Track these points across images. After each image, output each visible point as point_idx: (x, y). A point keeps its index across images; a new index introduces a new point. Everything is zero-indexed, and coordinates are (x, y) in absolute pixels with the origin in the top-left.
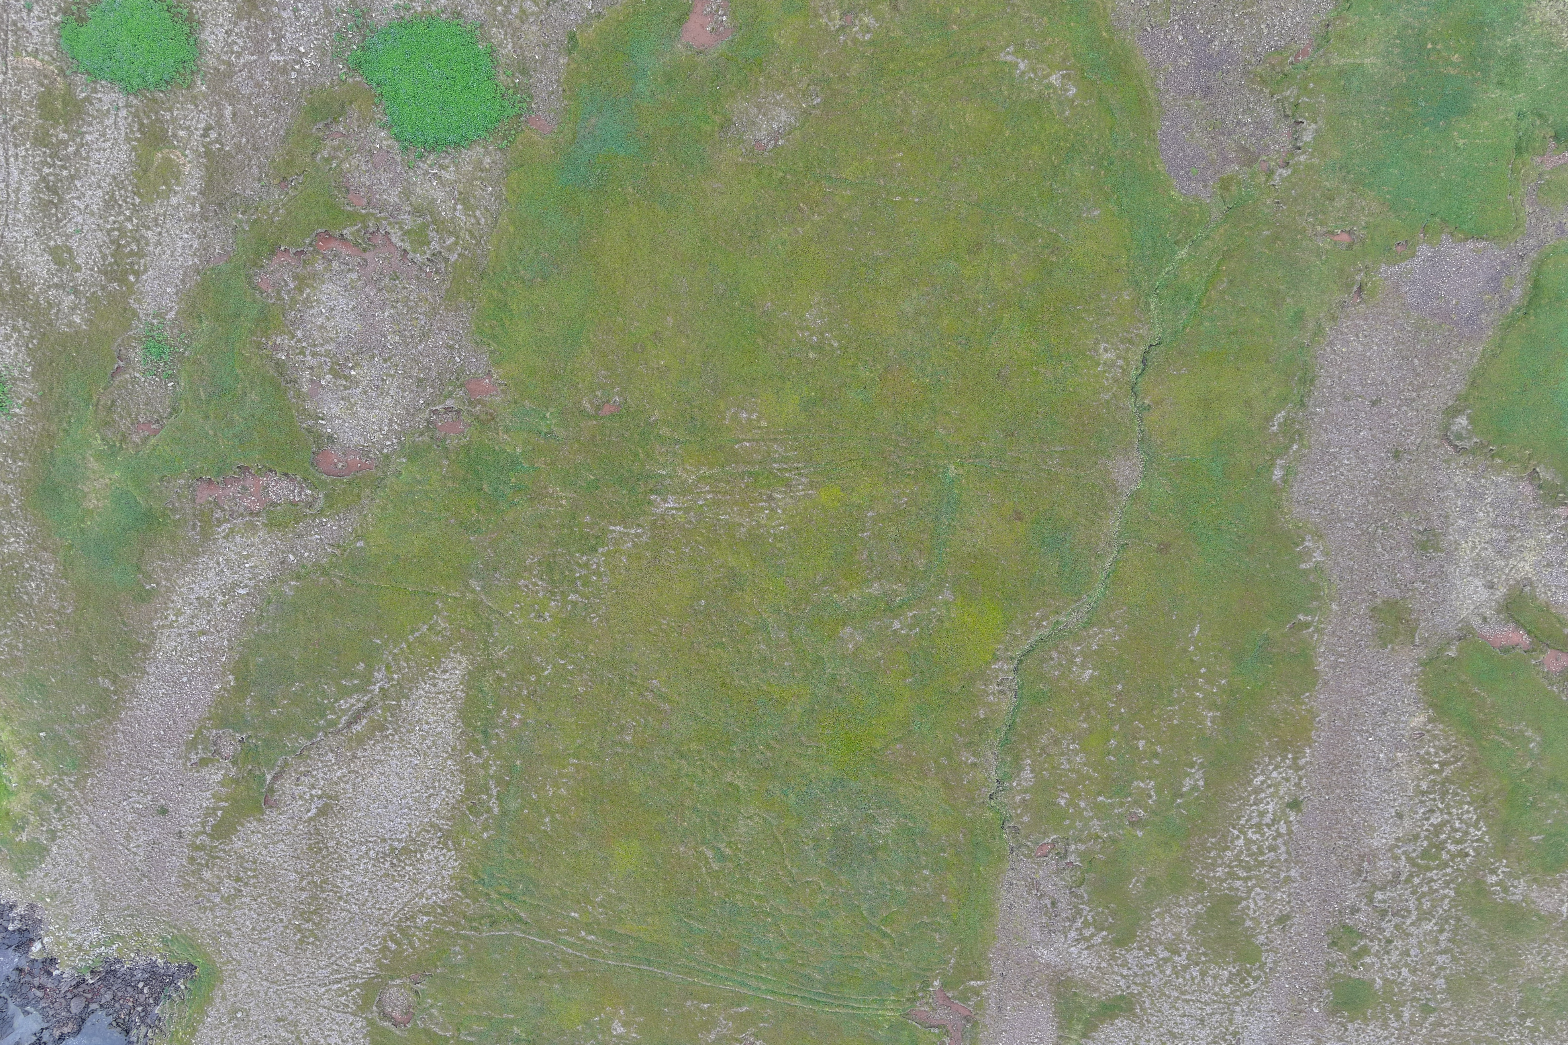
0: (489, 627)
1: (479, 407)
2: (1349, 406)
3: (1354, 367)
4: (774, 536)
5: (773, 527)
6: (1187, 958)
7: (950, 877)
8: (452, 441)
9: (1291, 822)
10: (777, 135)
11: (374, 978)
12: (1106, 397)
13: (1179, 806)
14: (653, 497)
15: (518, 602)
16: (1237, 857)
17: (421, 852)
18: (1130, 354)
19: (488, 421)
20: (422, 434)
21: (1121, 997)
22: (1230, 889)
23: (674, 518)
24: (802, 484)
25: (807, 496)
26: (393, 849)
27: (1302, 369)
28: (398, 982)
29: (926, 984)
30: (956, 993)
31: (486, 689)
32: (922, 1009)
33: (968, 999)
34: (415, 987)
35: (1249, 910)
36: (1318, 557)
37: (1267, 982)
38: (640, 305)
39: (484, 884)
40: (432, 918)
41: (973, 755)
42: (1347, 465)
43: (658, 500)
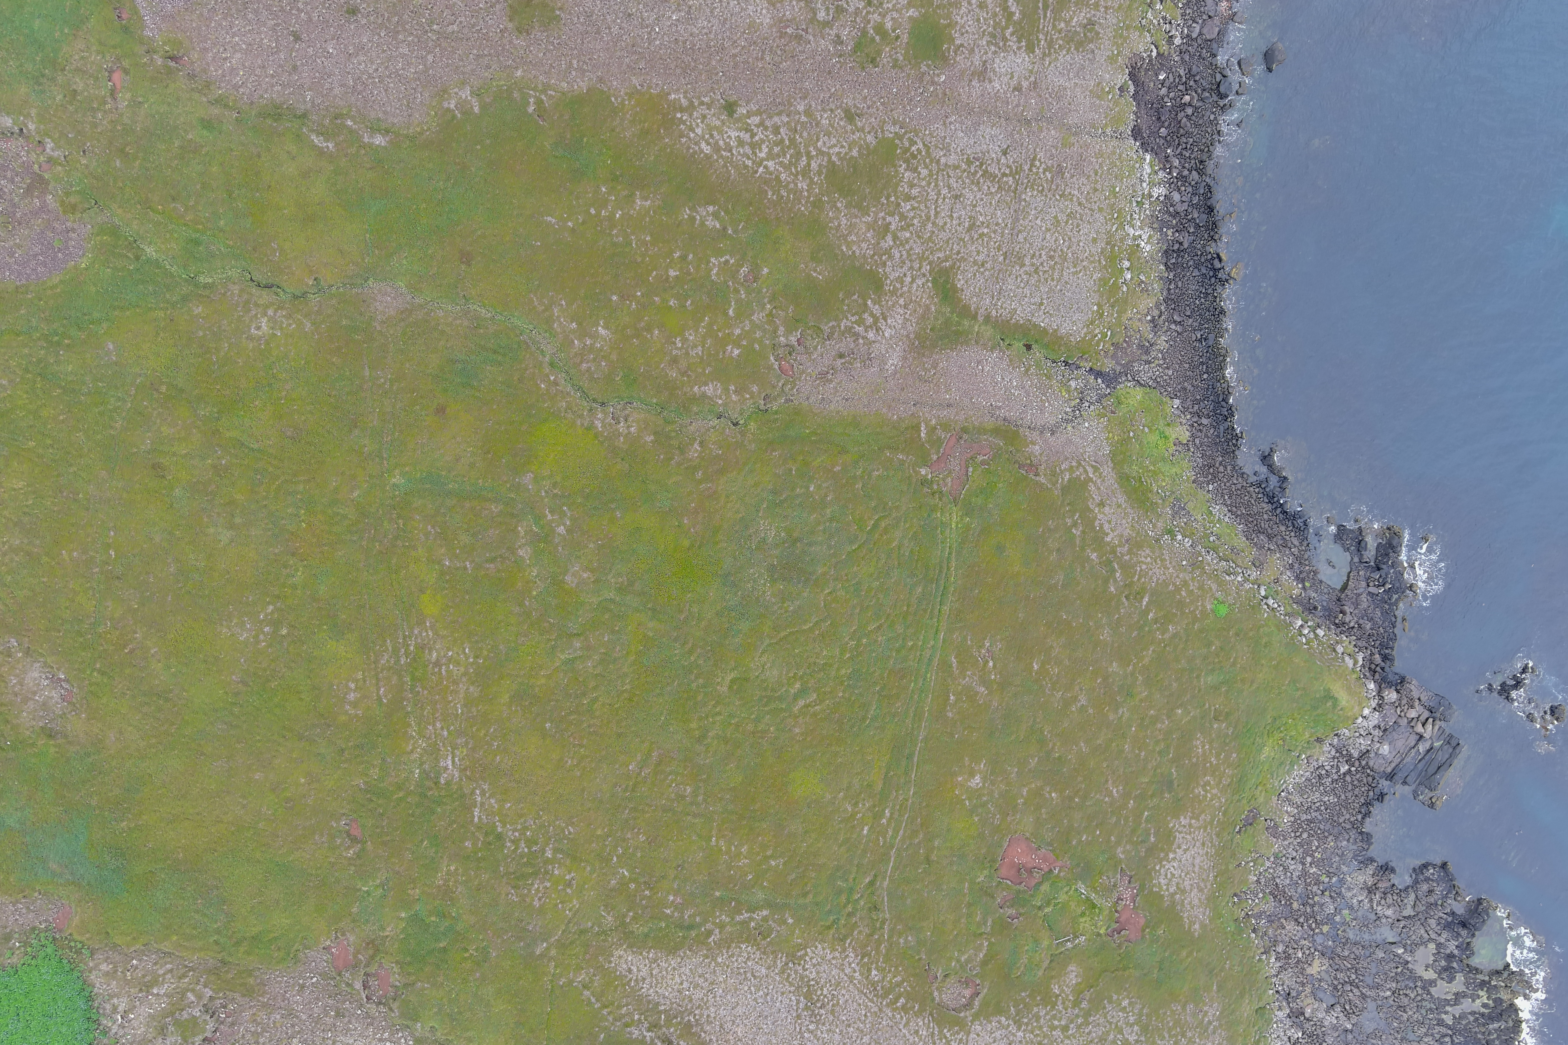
0: (582, 932)
1: (360, 957)
2: (302, 64)
3: (260, 62)
4: (477, 657)
5: (467, 658)
6: (892, 214)
7: (816, 463)
8: (396, 979)
9: (748, 112)
10: (55, 681)
11: (933, 1017)
12: (308, 326)
13: (735, 231)
14: (443, 781)
15: (556, 905)
16: (786, 167)
17: (809, 981)
18: (260, 302)
19: (374, 946)
20: (391, 1009)
21: (935, 281)
22: (819, 173)
23: (463, 759)
24: (420, 633)
25: (432, 628)
26: (807, 1008)
27: (264, 118)
28: (936, 994)
29: (924, 482)
30: (933, 451)
31: (646, 930)
32: (949, 485)
33: (939, 438)
34: (940, 978)
35: (840, 153)
36: (465, 94)
37: (915, 130)
38: (244, 807)
39: (838, 919)
40: (874, 966)
41: (692, 445)
42: (366, 66)
43: (446, 775)
